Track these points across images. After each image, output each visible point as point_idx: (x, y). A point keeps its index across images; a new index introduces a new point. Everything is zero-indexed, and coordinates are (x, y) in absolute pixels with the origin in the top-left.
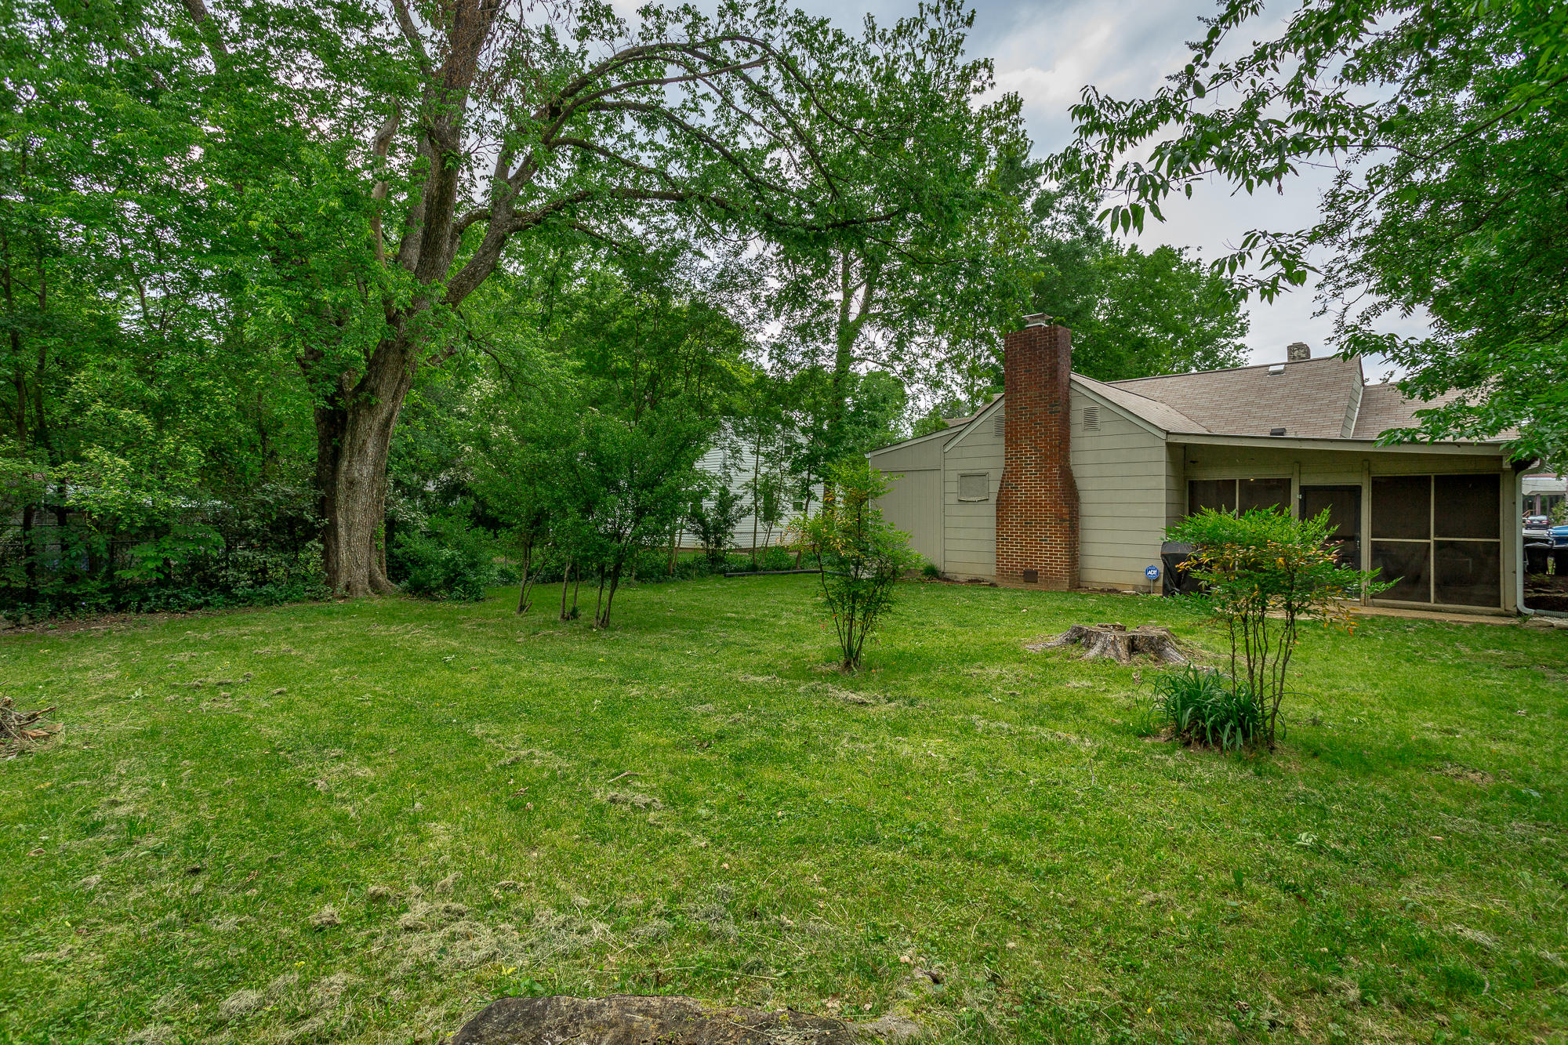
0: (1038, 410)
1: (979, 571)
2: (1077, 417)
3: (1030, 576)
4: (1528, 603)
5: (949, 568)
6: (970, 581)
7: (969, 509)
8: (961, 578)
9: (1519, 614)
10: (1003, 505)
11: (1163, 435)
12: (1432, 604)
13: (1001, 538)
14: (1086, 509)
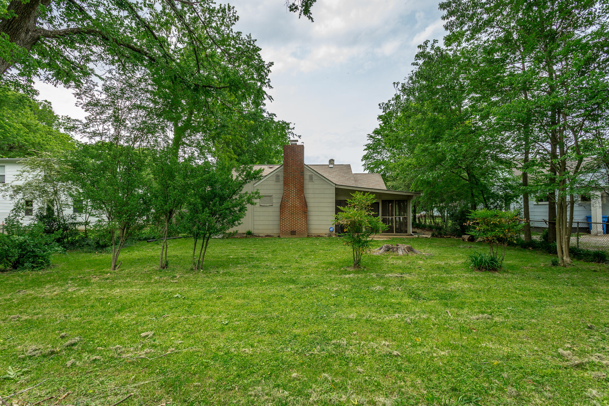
0: (296, 174)
1: (269, 232)
2: (307, 177)
3: (293, 233)
4: (413, 232)
5: (255, 232)
6: (266, 236)
7: (264, 209)
8: (261, 235)
9: (412, 235)
10: (282, 207)
11: (334, 185)
12: (394, 234)
13: (281, 219)
14: (310, 209)
